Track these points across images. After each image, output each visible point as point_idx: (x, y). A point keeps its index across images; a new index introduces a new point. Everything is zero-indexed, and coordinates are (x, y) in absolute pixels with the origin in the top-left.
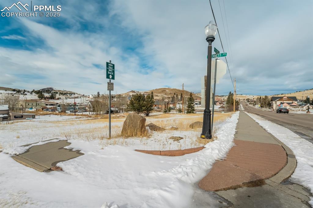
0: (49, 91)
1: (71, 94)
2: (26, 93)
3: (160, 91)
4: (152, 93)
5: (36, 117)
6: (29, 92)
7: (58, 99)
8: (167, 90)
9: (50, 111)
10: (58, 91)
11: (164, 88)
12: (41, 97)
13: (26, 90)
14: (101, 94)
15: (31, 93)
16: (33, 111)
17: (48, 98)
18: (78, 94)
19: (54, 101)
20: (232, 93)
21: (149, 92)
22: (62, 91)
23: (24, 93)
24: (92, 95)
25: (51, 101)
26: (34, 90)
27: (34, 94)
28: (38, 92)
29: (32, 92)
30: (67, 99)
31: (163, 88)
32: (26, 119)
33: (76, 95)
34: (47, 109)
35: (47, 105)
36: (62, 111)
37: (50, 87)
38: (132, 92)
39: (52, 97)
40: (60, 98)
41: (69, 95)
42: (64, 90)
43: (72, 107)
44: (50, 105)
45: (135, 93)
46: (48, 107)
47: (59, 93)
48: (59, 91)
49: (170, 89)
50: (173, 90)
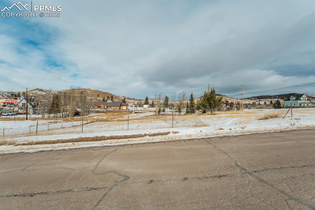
8: (88, 91)
49: (91, 90)
50: (95, 92)
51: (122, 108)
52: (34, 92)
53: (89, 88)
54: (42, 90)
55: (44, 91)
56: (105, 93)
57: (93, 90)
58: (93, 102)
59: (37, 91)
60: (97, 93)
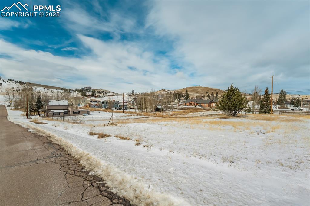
0: (88, 89)
1: (107, 92)
2: (71, 91)
3: (191, 89)
4: (187, 91)
5: (91, 113)
6: (73, 90)
7: (98, 96)
8: (198, 89)
9: (96, 108)
10: (95, 89)
11: (195, 87)
12: (84, 95)
13: (71, 89)
14: (135, 92)
15: (75, 92)
16: (82, 107)
17: (89, 96)
18: (112, 93)
19: (95, 98)
20: (284, 91)
21: (179, 90)
22: (99, 90)
23: (69, 91)
24: (127, 93)
25: (93, 98)
26: (77, 89)
27: (77, 92)
28: (80, 91)
29: (76, 90)
30: (105, 97)
31: (193, 87)
32: (83, 114)
33: (111, 94)
34: (94, 106)
35: (91, 102)
36: (108, 108)
37: (89, 86)
38: (163, 91)
39: (93, 95)
40: (99, 96)
41: (105, 93)
42: (101, 89)
43: (114, 104)
44: (94, 102)
45: (166, 91)
46: (93, 103)
47: (97, 92)
48: (97, 89)
49: (202, 88)
50: (204, 89)
51: (213, 105)
56: (214, 89)
57: (203, 88)
58: (190, 99)
60: (206, 90)
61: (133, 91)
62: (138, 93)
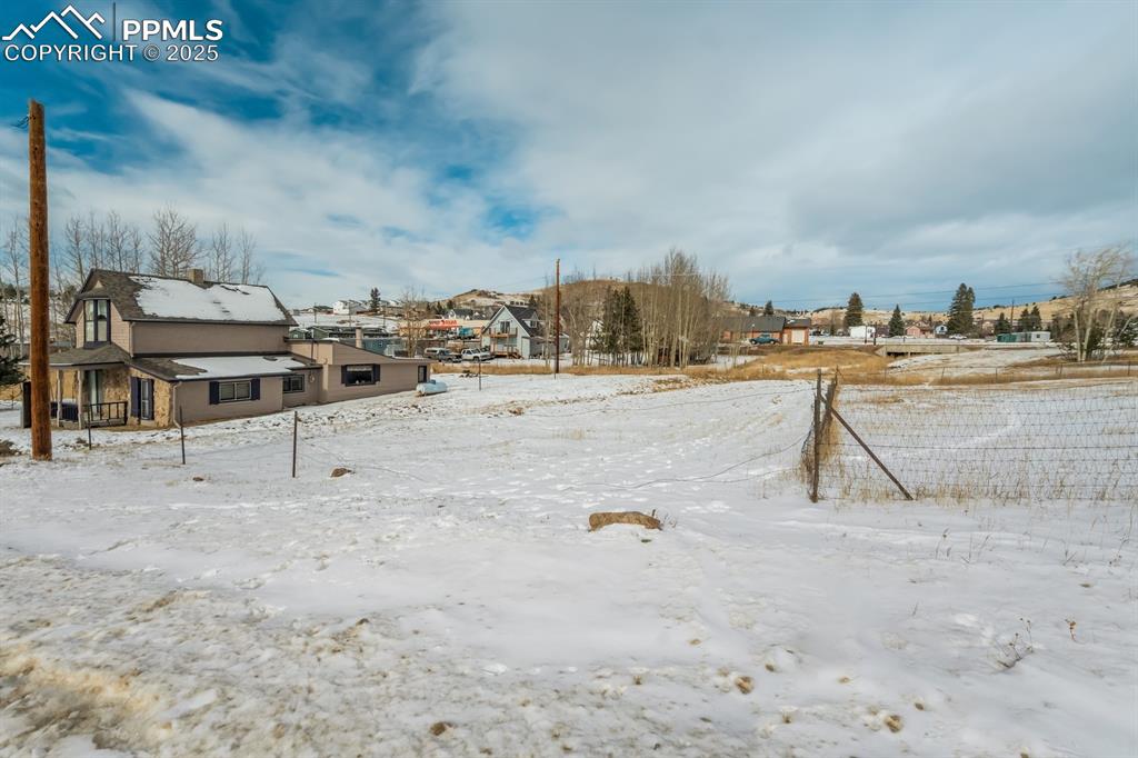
51: (790, 337)
52: (469, 300)
53: (614, 278)
54: (484, 294)
55: (490, 297)
59: (474, 298)
61: (375, 293)
62: (393, 304)
